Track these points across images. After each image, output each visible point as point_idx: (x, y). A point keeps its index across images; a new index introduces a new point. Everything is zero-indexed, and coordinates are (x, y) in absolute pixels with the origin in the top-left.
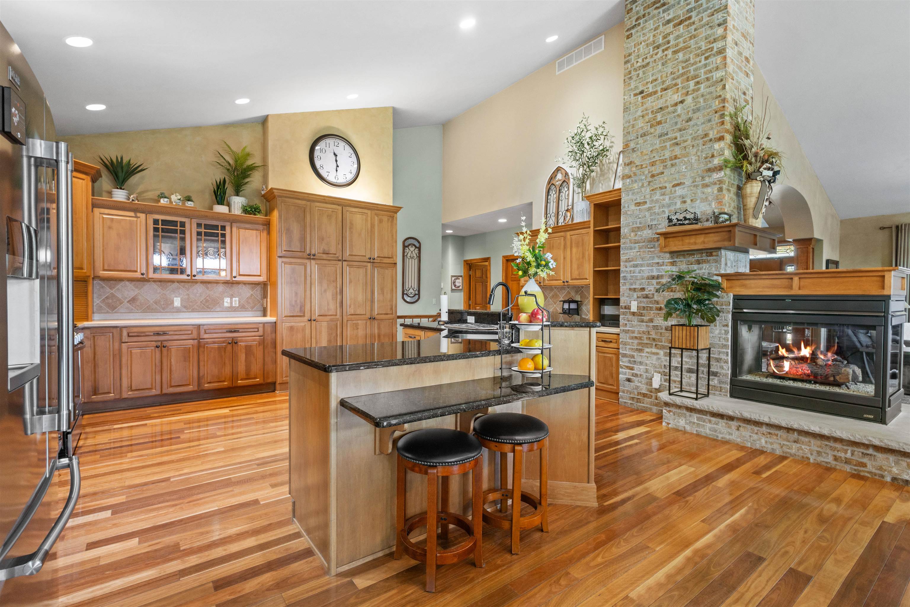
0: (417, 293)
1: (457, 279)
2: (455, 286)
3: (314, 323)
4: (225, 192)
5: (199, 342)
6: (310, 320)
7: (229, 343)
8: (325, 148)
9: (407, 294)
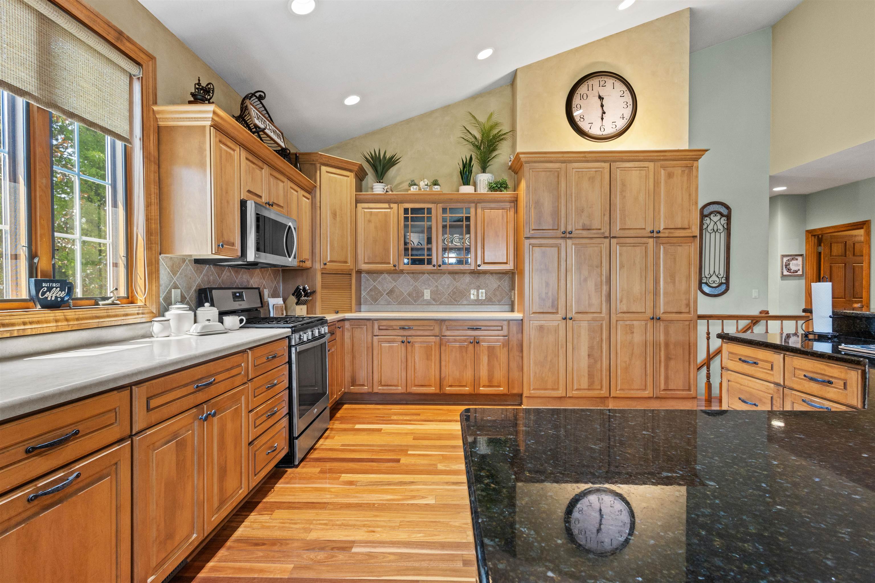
0: (724, 281)
1: (793, 259)
2: (789, 270)
3: (570, 322)
4: (471, 170)
5: (441, 339)
6: (565, 319)
7: (471, 343)
8: (587, 92)
9: (706, 283)
